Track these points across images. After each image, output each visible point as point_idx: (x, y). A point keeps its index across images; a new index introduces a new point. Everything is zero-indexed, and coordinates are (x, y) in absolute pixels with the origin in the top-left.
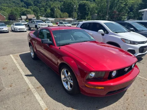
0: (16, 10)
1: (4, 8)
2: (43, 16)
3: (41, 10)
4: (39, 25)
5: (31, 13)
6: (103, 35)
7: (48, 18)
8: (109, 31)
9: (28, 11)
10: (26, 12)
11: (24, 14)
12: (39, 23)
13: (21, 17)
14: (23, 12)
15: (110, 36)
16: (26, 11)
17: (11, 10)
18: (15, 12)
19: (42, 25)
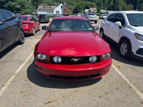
0: (82, 4)
1: (73, 3)
2: (106, 9)
3: (105, 3)
4: (89, 17)
5: (95, 6)
6: (120, 27)
7: (108, 11)
8: (127, 23)
9: (92, 5)
10: (89, 6)
11: (87, 8)
12: (89, 16)
13: (84, 10)
14: (87, 6)
15: (126, 29)
16: (90, 4)
17: (78, 5)
18: (80, 6)
19: (92, 17)
